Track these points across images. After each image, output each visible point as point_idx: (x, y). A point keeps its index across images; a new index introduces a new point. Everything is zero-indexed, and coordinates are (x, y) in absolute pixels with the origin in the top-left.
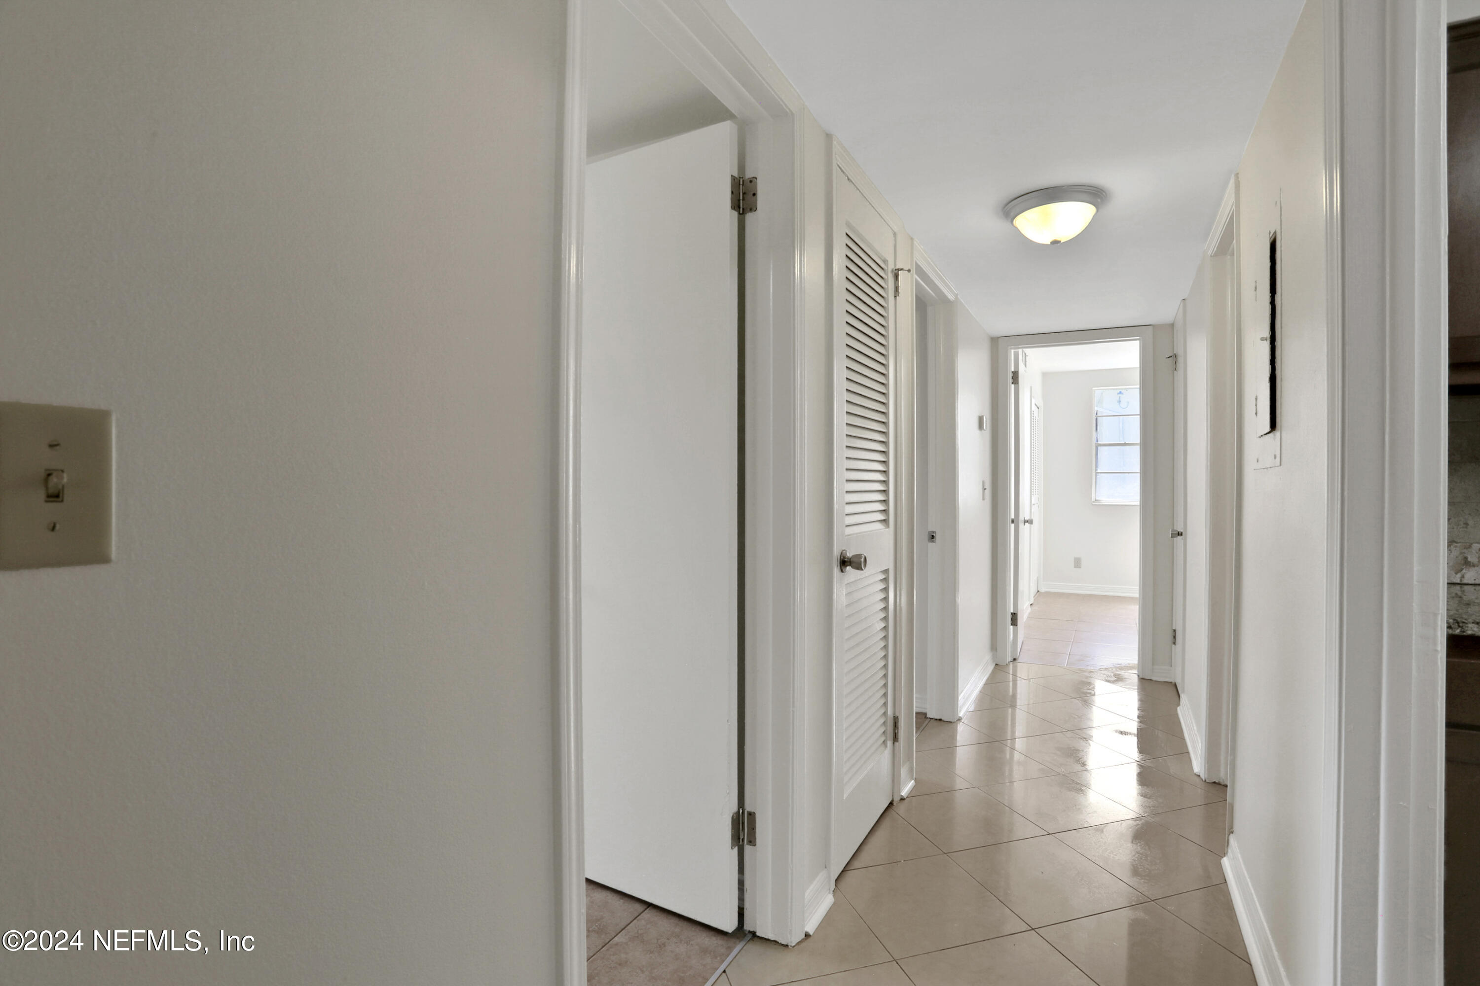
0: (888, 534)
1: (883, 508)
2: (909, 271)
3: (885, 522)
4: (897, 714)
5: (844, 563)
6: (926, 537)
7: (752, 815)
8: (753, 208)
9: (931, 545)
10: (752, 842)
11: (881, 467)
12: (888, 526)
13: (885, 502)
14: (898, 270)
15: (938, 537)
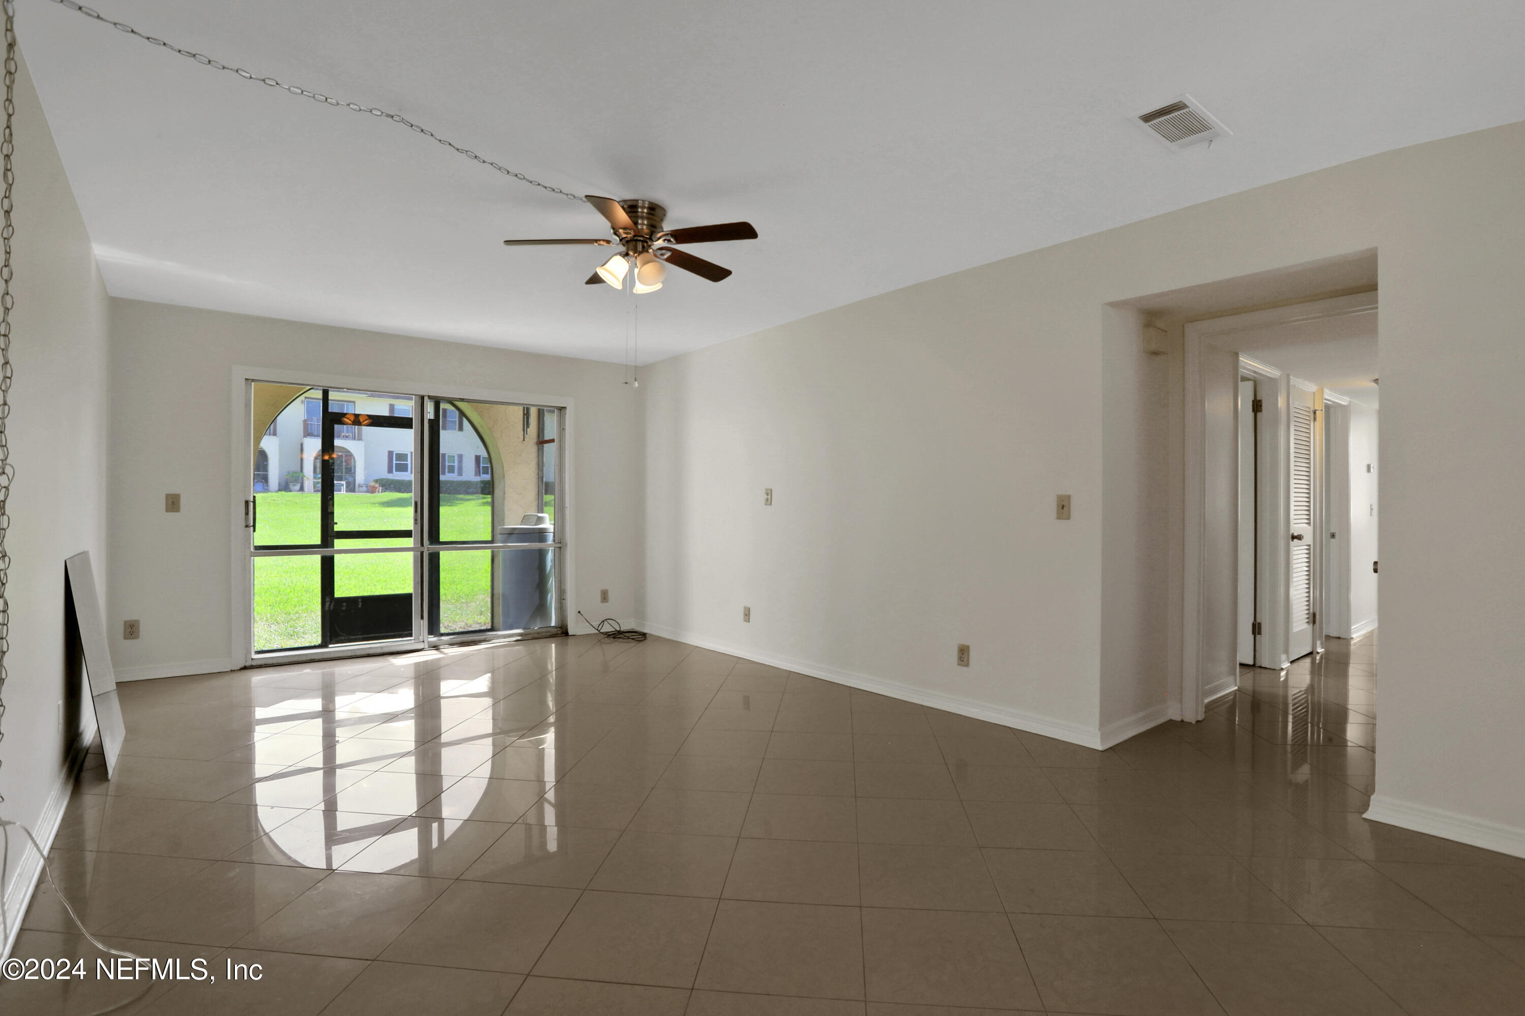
0: (1311, 528)
1: (1308, 517)
2: (1322, 410)
3: (1309, 524)
4: (1315, 611)
5: (1293, 537)
6: (1329, 535)
7: (1260, 624)
8: (1261, 411)
9: (1333, 540)
10: (1260, 633)
11: (1307, 504)
12: (1310, 525)
13: (1309, 515)
14: (1316, 410)
15: (1337, 536)
